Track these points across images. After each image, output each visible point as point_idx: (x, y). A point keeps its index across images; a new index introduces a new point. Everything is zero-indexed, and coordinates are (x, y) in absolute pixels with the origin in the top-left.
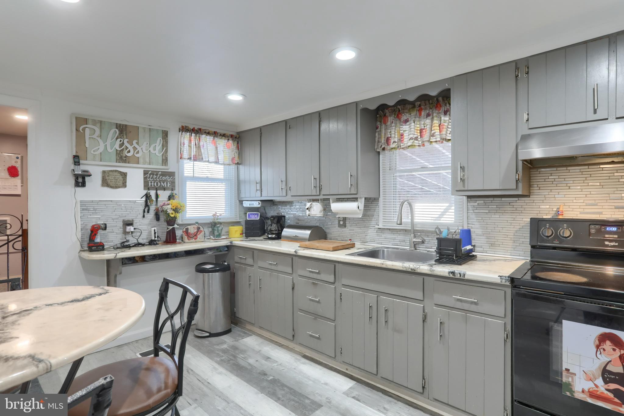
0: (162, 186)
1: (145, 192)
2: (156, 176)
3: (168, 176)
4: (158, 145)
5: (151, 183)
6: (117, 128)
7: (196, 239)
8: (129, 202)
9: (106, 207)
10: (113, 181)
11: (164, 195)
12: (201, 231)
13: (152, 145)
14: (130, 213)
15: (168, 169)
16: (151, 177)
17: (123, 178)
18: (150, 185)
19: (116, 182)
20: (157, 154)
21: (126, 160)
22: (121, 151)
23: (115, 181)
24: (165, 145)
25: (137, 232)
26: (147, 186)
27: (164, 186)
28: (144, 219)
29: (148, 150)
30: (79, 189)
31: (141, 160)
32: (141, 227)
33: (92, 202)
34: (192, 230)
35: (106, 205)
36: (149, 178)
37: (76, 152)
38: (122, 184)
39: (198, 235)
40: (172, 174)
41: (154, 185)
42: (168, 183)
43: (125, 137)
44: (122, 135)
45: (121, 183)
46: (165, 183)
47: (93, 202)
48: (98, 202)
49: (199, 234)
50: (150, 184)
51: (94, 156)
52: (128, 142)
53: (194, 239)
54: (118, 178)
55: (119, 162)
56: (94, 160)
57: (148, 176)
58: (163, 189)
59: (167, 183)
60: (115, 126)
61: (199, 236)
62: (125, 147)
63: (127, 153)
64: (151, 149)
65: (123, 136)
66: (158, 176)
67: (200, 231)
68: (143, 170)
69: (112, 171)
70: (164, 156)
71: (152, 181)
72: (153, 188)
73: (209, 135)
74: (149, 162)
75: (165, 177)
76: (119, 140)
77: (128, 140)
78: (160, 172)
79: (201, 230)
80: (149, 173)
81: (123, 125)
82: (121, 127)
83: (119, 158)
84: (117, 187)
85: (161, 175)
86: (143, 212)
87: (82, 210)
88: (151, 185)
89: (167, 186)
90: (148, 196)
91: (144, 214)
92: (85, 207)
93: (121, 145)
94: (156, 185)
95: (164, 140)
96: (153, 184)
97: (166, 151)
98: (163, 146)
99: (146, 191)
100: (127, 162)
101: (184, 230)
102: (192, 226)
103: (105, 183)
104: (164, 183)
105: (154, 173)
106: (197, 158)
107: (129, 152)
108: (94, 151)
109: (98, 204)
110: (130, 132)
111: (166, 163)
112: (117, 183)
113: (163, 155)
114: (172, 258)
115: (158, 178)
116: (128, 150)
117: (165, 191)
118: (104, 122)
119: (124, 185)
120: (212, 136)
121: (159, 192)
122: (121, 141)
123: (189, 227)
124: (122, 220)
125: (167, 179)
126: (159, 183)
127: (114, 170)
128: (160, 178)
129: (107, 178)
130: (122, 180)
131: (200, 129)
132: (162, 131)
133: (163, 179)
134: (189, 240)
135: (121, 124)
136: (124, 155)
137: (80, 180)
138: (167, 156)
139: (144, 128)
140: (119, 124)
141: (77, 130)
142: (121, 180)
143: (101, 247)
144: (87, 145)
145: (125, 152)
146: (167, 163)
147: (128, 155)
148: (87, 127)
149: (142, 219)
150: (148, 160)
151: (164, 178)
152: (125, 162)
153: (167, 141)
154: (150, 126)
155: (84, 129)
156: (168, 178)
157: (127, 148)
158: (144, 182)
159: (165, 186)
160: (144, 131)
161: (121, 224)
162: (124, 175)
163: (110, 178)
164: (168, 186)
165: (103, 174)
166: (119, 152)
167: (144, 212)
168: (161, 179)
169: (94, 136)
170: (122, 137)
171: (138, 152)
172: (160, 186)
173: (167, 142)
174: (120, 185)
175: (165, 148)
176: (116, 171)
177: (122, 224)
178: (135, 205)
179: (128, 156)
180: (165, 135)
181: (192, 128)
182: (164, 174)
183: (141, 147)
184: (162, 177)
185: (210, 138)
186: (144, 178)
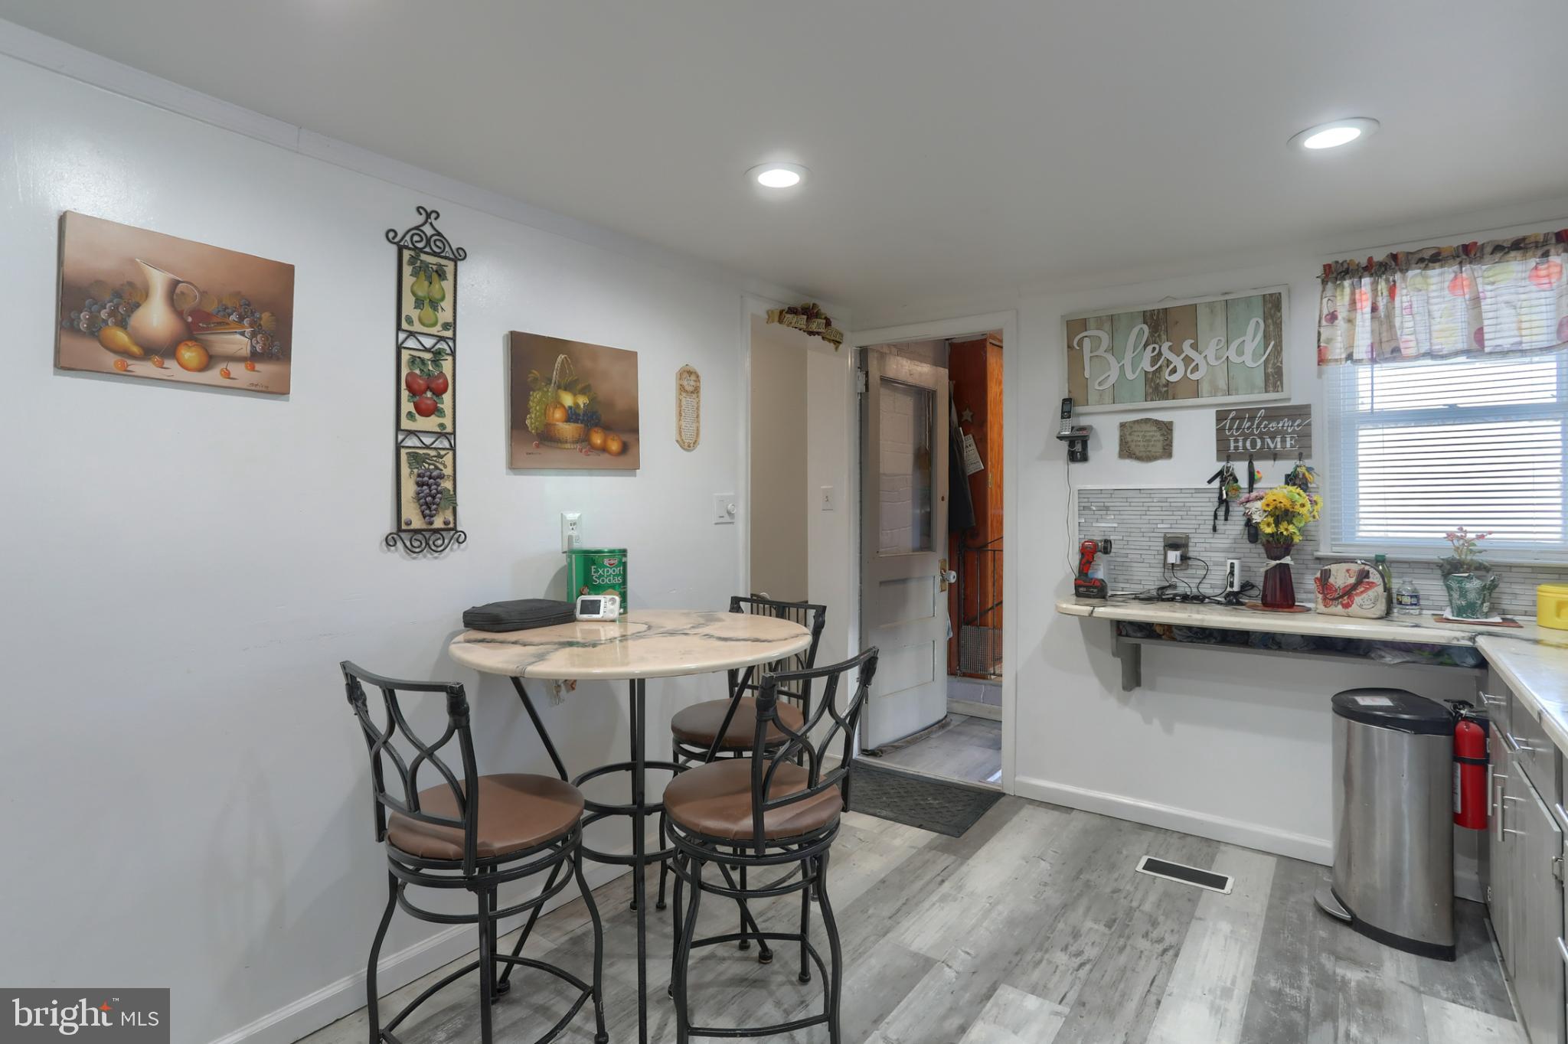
0: (1269, 448)
1: (1219, 466)
2: (1249, 424)
3: (1286, 419)
4: (1251, 337)
5: (1236, 441)
6: (1145, 322)
7: (1347, 606)
8: (1179, 491)
9: (1128, 504)
10: (1141, 444)
11: (1272, 475)
12: (1372, 585)
13: (1234, 343)
14: (1182, 519)
15: (1289, 399)
16: (1235, 427)
17: (1163, 435)
18: (1232, 448)
19: (1148, 446)
20: (1249, 363)
21: (1167, 392)
22: (1154, 372)
23: (1146, 444)
24: (1272, 334)
25: (1197, 567)
26: (1224, 452)
27: (1275, 448)
28: (1216, 536)
29: (1222, 358)
30: (1077, 467)
31: (1205, 387)
32: (1209, 554)
33: (1100, 492)
34: (1341, 577)
35: (1129, 500)
36: (1230, 429)
37: (1070, 392)
38: (1161, 451)
39: (1357, 595)
40: (1302, 412)
41: (1244, 447)
42: (1288, 439)
43: (1164, 337)
44: (1156, 335)
45: (1158, 448)
46: (1278, 439)
47: (1103, 492)
48: (1112, 492)
49: (1362, 592)
50: (1232, 445)
51: (1101, 393)
52: (1170, 349)
53: (1340, 607)
54: (1153, 436)
55: (1152, 400)
56: (1100, 402)
57: (1228, 425)
58: (1272, 457)
59: (1283, 441)
60: (1141, 319)
61: (1358, 600)
62: (1166, 362)
63: (1169, 375)
64: (1232, 354)
65: (1159, 336)
66: (1256, 422)
67: (1368, 583)
68: (1215, 410)
69: (1137, 422)
70: (1270, 366)
71: (1238, 436)
72: (1239, 457)
73: (1437, 264)
74: (1226, 388)
75: (1278, 423)
76: (1150, 348)
77: (1171, 344)
78: (1263, 411)
79: (1371, 580)
80: (1231, 416)
81: (1158, 310)
82: (1155, 318)
83: (1151, 391)
84: (1149, 458)
85: (1264, 418)
86: (1212, 518)
87: (1082, 508)
88: (1236, 448)
89: (1284, 447)
90: (1225, 477)
91: (1215, 522)
92: (1089, 503)
93: (1155, 360)
94: (1251, 446)
95: (1270, 321)
96: (1240, 444)
97: (1278, 350)
98: (1266, 337)
99: (1224, 463)
100: (1170, 396)
101: (1318, 575)
102: (1345, 566)
103: (1127, 451)
104: (1273, 438)
105: (1244, 415)
106: (1386, 350)
107: (1174, 371)
108: (1100, 384)
109: (1113, 496)
110: (1177, 323)
111: (1279, 383)
112: (1149, 449)
113: (1266, 362)
114: (1254, 648)
115: (1257, 428)
116: (1171, 367)
117: (1276, 462)
118: (1119, 315)
119: (1167, 452)
120: (1451, 266)
121: (1258, 465)
122: (1154, 349)
123: (1334, 567)
124: (1162, 535)
125: (1283, 426)
126: (1259, 441)
127: (1142, 420)
128: (1262, 426)
129: (1129, 439)
130: (1161, 442)
131: (1394, 257)
132: (1261, 299)
133: (1273, 427)
134: (1325, 606)
135: (1154, 310)
136: (1164, 382)
137: (1078, 447)
138: (1279, 364)
139: (1211, 306)
140: (1150, 311)
141: (1070, 347)
142: (1159, 441)
143: (1095, 590)
144: (1087, 375)
145: (1166, 375)
146: (1282, 383)
147: (1174, 378)
148: (1086, 337)
149: (1211, 536)
150: (1222, 384)
151: (1274, 424)
152: (1165, 396)
153: (1278, 321)
154: (1226, 293)
155: (1080, 343)
156: (1286, 425)
157: (1169, 362)
158: (1217, 440)
159: (1279, 446)
160: (1212, 311)
161: (1159, 545)
162: (1166, 429)
163: (1136, 438)
164: (1288, 445)
165: (1121, 430)
166: (1151, 376)
167: (1216, 517)
168: (1264, 428)
169: (1100, 352)
170: (1158, 339)
171: (1196, 368)
172: (1262, 447)
173: (1278, 326)
174: (1155, 452)
175: (1272, 343)
176: (1147, 421)
177: (1162, 544)
178: (1192, 500)
179: (1172, 383)
180: (1273, 307)
181: (1364, 262)
182: (1274, 414)
183: (1203, 355)
184: (1269, 424)
185: (1441, 274)
186: (1217, 430)
